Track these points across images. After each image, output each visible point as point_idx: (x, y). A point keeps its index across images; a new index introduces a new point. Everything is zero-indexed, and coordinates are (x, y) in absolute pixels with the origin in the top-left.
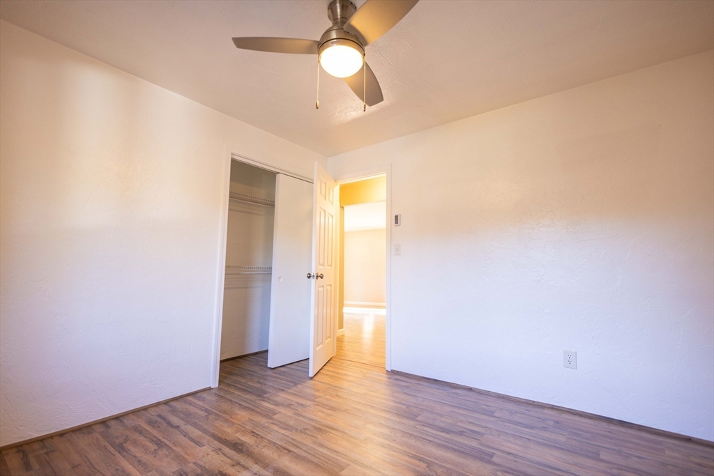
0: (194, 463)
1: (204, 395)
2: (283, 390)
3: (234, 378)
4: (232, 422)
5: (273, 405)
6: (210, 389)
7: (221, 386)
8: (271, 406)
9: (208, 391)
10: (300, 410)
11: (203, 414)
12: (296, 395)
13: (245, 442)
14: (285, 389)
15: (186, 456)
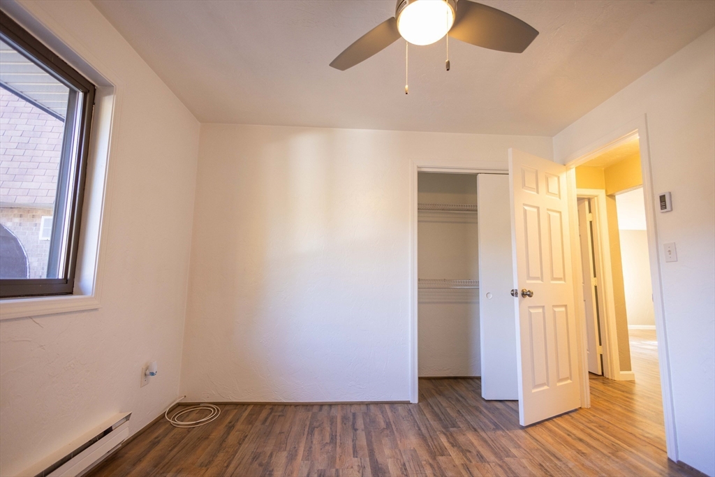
0: (337, 470)
1: (400, 408)
2: (475, 430)
3: (440, 399)
4: (397, 444)
5: (450, 443)
6: (408, 403)
7: (420, 404)
8: (446, 444)
9: (406, 405)
10: (474, 462)
11: (383, 425)
12: (486, 442)
13: (389, 472)
14: (479, 430)
15: (338, 459)
